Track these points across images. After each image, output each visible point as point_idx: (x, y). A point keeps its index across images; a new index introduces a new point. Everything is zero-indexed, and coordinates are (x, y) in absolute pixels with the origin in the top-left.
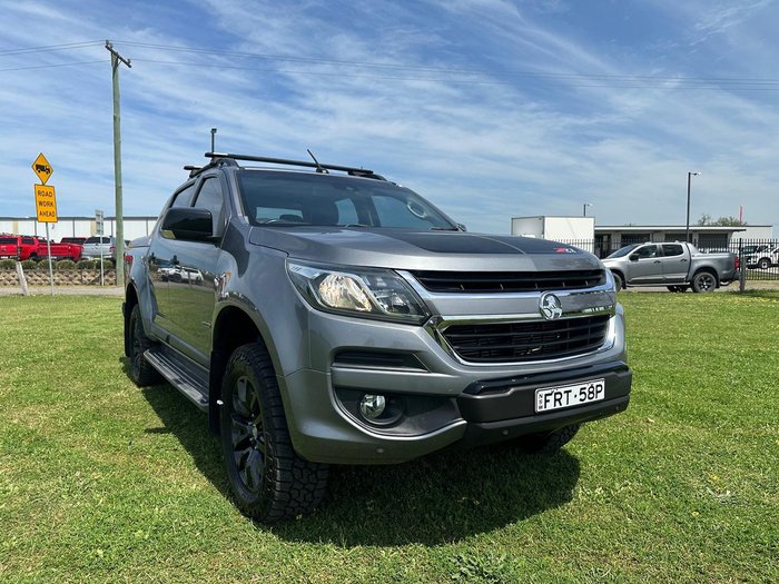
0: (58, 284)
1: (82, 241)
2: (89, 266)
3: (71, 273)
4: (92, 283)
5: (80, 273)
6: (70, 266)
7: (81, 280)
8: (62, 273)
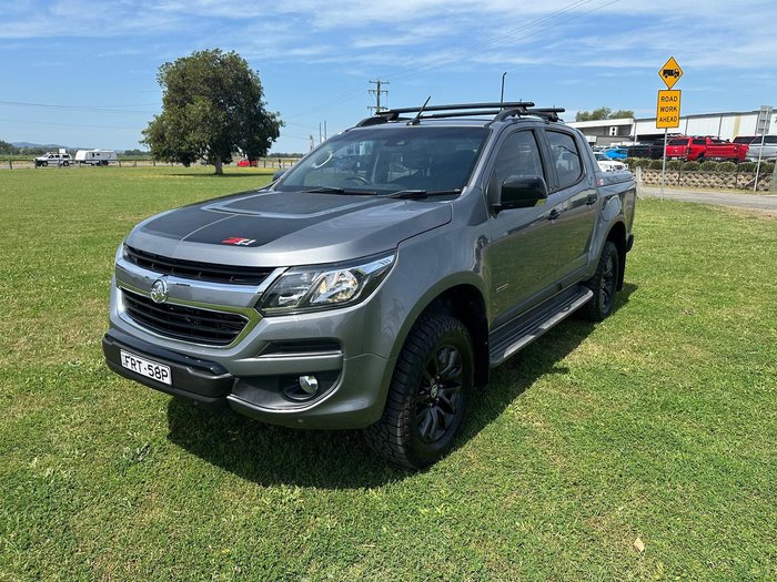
0: (712, 187)
1: (749, 140)
2: (750, 169)
3: (727, 176)
4: (746, 187)
5: (736, 176)
6: (729, 169)
7: (735, 184)
8: (718, 175)
